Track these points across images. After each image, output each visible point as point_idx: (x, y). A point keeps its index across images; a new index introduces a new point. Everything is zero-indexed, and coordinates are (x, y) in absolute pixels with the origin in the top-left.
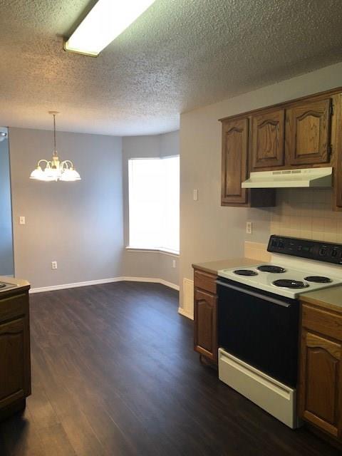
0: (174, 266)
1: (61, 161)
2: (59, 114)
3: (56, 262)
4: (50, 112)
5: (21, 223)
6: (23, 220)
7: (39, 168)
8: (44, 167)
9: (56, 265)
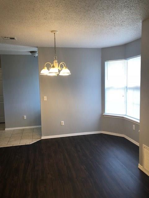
0: (134, 129)
1: (59, 63)
2: (57, 32)
3: (63, 122)
4: (52, 31)
5: (45, 100)
6: (45, 98)
7: (46, 68)
8: (49, 67)
9: (63, 123)
